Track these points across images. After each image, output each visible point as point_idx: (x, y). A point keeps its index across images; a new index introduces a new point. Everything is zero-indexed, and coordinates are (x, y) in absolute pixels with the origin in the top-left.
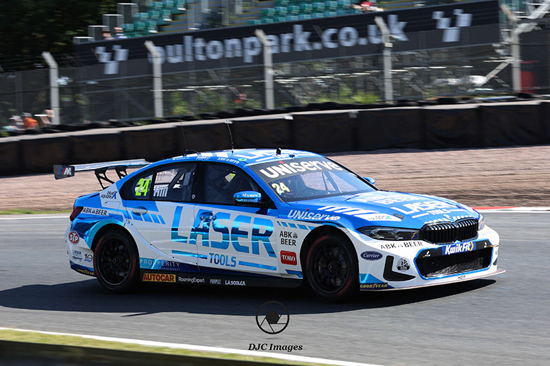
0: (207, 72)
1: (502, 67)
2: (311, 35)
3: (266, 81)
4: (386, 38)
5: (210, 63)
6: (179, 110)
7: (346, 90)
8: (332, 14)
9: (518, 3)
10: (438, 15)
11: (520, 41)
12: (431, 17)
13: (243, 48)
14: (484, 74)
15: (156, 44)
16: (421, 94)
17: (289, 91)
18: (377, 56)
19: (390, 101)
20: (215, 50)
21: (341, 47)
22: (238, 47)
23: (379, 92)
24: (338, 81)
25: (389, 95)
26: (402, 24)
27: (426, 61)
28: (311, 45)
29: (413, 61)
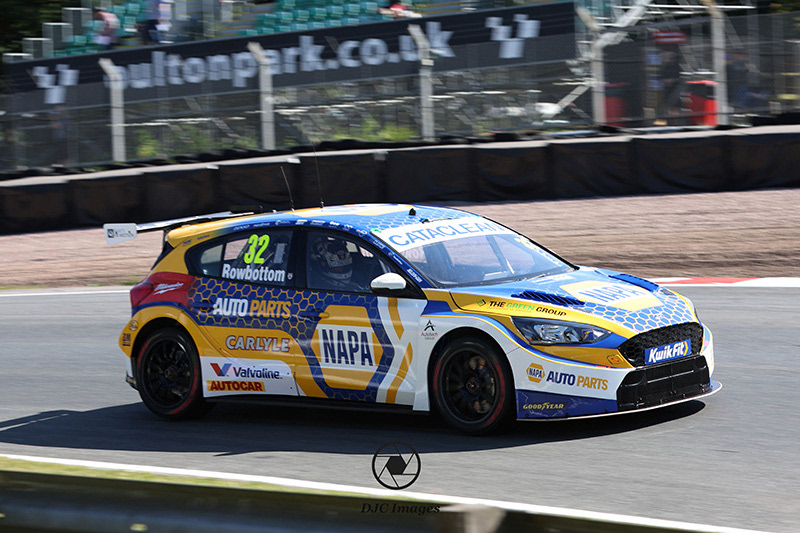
0: (183, 100)
1: (579, 91)
2: (325, 50)
3: (263, 112)
4: (425, 53)
5: (188, 88)
6: (147, 150)
7: (372, 123)
8: (351, 22)
9: (601, 6)
10: (493, 22)
11: (605, 57)
12: (483, 25)
13: (232, 68)
14: (554, 101)
15: (116, 63)
16: (469, 128)
17: (294, 124)
18: (412, 77)
19: (428, 137)
20: (195, 70)
21: (365, 65)
22: (227, 67)
23: (415, 124)
24: (361, 111)
25: (429, 129)
26: (447, 34)
27: (478, 84)
28: (323, 62)
29: (461, 84)
